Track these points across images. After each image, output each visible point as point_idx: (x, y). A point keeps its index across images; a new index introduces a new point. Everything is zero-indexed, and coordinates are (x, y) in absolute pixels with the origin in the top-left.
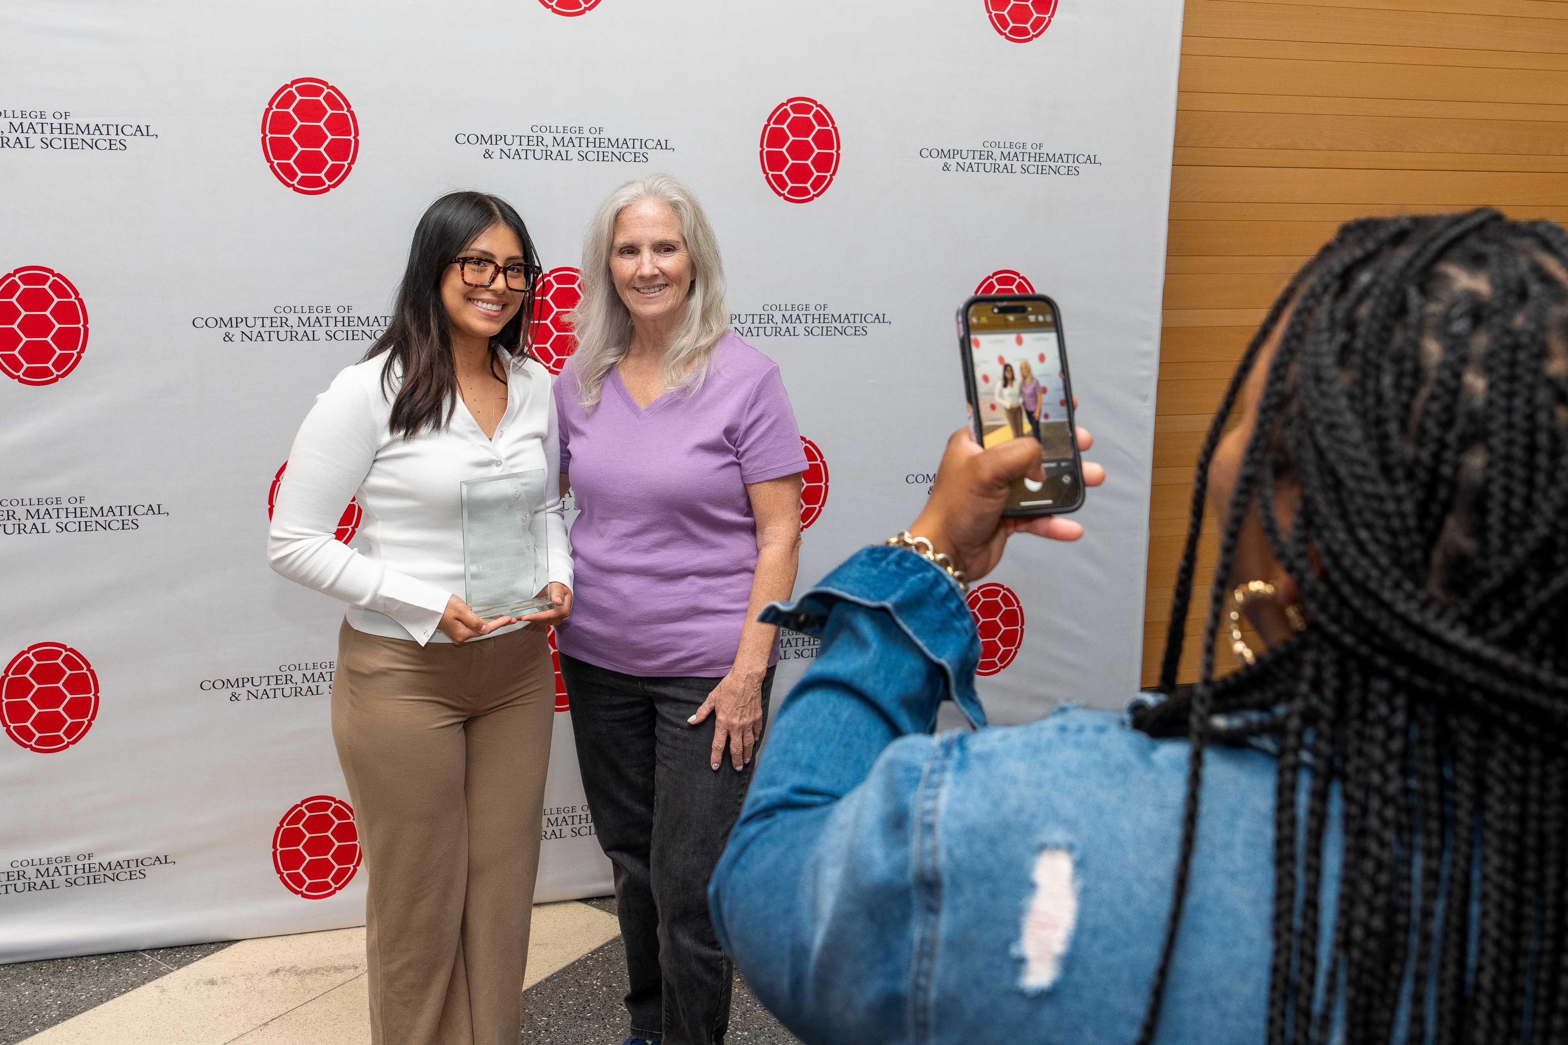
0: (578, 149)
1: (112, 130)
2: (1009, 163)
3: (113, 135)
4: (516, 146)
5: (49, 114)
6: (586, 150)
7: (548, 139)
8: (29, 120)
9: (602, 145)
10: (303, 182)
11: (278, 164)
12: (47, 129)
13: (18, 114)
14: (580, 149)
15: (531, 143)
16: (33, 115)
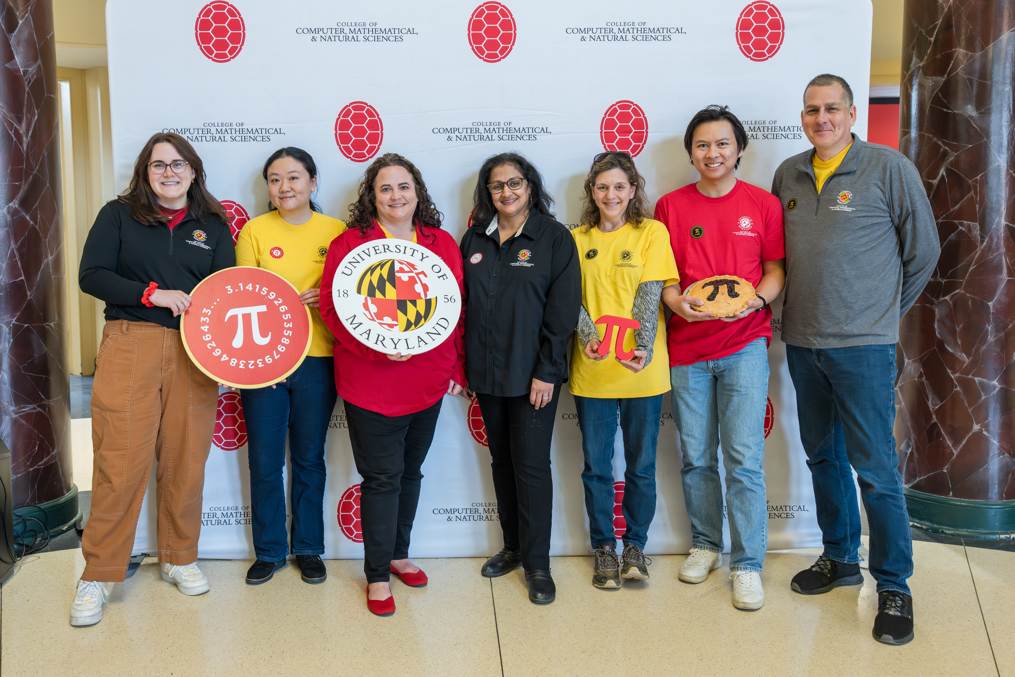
0: (498, 134)
1: (264, 131)
2: (754, 133)
3: (264, 134)
4: (464, 133)
5: (234, 124)
6: (502, 134)
7: (482, 129)
8: (225, 127)
9: (511, 132)
10: (356, 155)
11: (343, 146)
12: (233, 131)
13: (220, 124)
14: (499, 134)
15: (472, 132)
16: (227, 125)
